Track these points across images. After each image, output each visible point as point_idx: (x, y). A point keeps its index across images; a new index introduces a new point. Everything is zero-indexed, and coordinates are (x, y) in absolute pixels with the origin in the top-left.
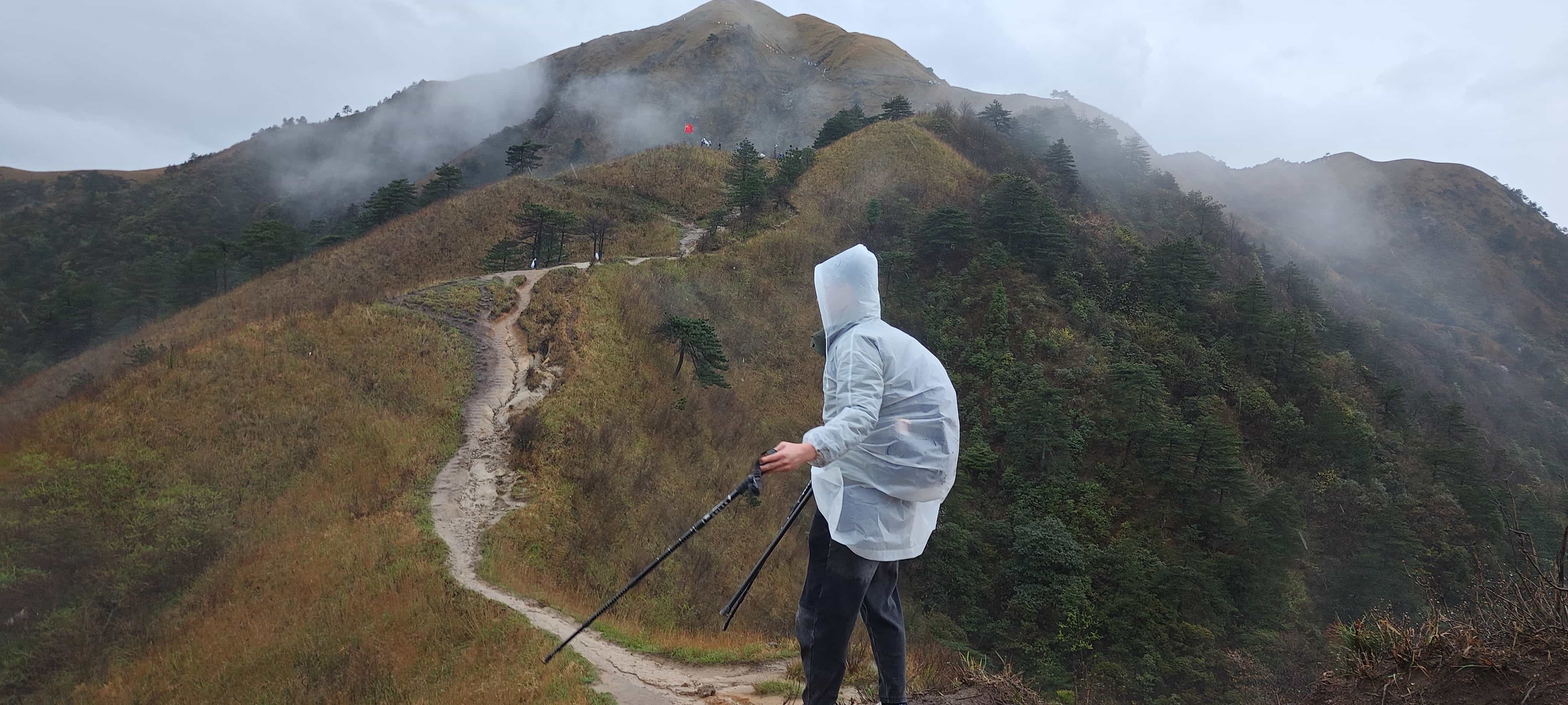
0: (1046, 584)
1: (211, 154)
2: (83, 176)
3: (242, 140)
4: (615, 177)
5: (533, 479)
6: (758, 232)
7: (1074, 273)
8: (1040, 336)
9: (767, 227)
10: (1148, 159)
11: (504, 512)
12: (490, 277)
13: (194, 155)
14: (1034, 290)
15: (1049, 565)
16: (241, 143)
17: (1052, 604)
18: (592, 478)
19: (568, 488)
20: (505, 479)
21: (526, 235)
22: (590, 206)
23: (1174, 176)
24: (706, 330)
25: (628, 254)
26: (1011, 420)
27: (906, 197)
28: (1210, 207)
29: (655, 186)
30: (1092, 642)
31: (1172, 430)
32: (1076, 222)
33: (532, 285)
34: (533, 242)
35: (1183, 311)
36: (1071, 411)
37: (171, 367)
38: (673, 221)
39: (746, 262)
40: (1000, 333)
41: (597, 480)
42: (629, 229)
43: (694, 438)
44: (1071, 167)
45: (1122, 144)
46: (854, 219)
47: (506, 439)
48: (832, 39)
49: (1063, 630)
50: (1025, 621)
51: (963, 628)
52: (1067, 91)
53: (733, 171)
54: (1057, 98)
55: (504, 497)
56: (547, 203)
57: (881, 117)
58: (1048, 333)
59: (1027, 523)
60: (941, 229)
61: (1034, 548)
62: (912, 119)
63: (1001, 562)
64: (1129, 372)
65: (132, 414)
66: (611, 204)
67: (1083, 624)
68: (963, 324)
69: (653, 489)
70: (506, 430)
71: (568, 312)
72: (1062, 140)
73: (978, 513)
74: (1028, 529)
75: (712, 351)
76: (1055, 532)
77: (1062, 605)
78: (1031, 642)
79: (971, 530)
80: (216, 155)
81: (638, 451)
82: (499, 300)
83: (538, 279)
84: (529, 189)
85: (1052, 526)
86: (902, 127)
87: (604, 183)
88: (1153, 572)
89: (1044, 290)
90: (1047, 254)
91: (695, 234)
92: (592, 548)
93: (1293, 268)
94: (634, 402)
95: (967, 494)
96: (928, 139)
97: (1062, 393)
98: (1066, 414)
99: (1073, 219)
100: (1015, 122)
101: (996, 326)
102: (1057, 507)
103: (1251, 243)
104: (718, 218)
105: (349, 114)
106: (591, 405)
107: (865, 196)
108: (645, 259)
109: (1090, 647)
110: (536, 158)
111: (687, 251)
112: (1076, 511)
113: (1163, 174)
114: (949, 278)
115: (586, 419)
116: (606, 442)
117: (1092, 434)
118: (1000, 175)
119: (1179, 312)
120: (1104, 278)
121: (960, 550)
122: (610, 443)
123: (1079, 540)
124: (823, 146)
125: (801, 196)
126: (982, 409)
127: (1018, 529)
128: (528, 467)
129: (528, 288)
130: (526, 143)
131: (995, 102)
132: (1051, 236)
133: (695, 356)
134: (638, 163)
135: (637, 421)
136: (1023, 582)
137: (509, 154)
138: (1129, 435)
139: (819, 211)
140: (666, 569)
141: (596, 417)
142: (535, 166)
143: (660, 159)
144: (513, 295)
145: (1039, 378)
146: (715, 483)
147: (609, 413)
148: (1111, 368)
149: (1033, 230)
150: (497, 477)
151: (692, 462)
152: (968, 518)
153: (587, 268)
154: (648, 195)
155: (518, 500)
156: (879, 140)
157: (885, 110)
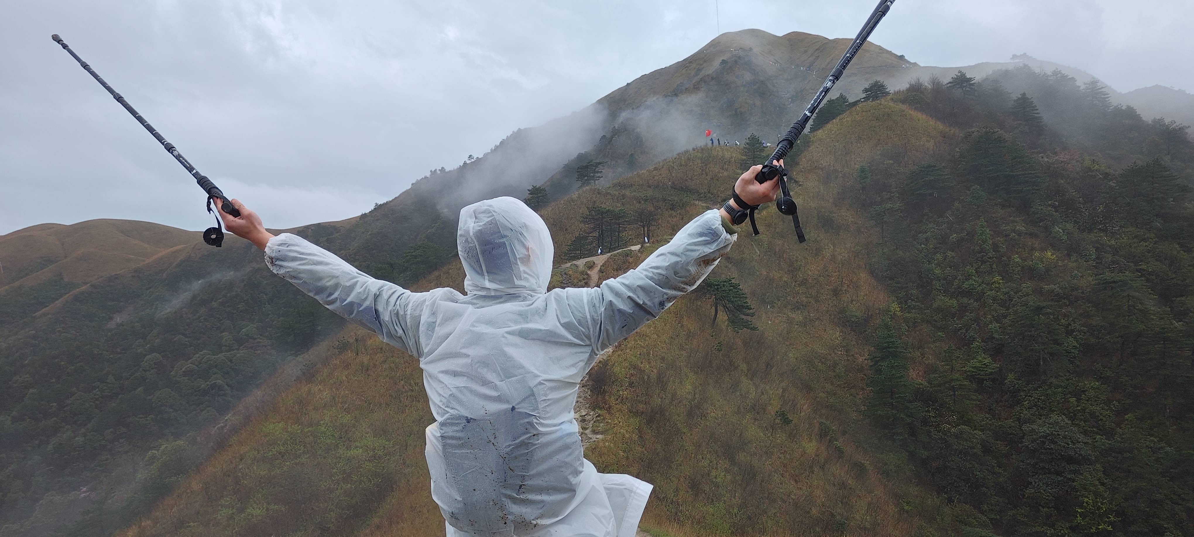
0: (1059, 473)
1: (387, 202)
3: (405, 190)
4: (656, 178)
5: (607, 416)
7: (1050, 202)
8: (1025, 260)
10: (1108, 97)
11: (588, 444)
12: (568, 265)
13: (376, 204)
14: (1013, 222)
15: (1059, 457)
16: (405, 191)
17: (1067, 491)
18: (652, 411)
19: (635, 421)
20: (587, 418)
21: (594, 230)
22: (640, 203)
23: (1135, 108)
24: (733, 286)
26: (1008, 334)
27: (890, 160)
28: (1174, 129)
29: (686, 180)
30: (1110, 523)
31: (1164, 328)
32: (1046, 160)
33: (599, 267)
34: (597, 235)
36: (1062, 321)
37: (357, 354)
38: (703, 205)
40: (988, 261)
41: (657, 413)
42: (671, 216)
43: (733, 373)
44: (1036, 115)
45: (1082, 88)
46: (848, 184)
47: (586, 386)
48: (817, 47)
49: (1081, 514)
50: (1043, 507)
51: (986, 516)
52: (1025, 54)
53: (744, 160)
54: (1017, 61)
55: (587, 431)
56: (607, 206)
57: (862, 100)
58: (1031, 256)
59: (1034, 422)
60: (924, 181)
61: (1043, 443)
62: (889, 97)
63: (1014, 456)
64: (1114, 282)
65: (334, 389)
66: (655, 199)
67: (1099, 508)
68: (953, 257)
69: (704, 416)
72: (1024, 94)
73: (987, 415)
74: (1035, 427)
75: (739, 302)
76: (1061, 428)
77: (1077, 492)
78: (1053, 526)
79: (982, 430)
80: (390, 202)
81: (689, 387)
83: (603, 261)
84: (594, 196)
85: (1058, 423)
86: (881, 104)
87: (648, 183)
88: (1162, 458)
89: (1023, 220)
90: (1022, 189)
92: (657, 467)
94: (681, 348)
95: (974, 400)
96: (904, 111)
97: (1051, 306)
98: (1058, 324)
99: (1042, 158)
100: (979, 85)
101: (983, 256)
102: (1060, 405)
105: (473, 160)
106: (648, 354)
107: (855, 164)
109: (1110, 528)
110: (598, 172)
112: (1079, 408)
113: (1124, 108)
114: (935, 221)
115: (645, 366)
116: (661, 381)
117: (1085, 339)
118: (970, 130)
119: (1158, 224)
120: (1079, 203)
121: (974, 448)
122: (664, 382)
123: (1085, 433)
124: (817, 130)
125: (802, 171)
126: (979, 326)
127: (1026, 427)
128: (603, 407)
129: (597, 269)
130: (589, 163)
131: (960, 72)
132: (1023, 175)
133: (727, 308)
134: (672, 165)
135: (685, 363)
136: (1037, 473)
137: (578, 172)
138: (1121, 337)
139: (818, 181)
140: (719, 480)
141: (653, 364)
142: (598, 178)
143: (689, 159)
144: (585, 277)
145: (1028, 296)
146: (753, 408)
147: (663, 359)
148: (1096, 280)
149: (1007, 171)
150: (581, 416)
151: (733, 392)
152: (978, 421)
153: (639, 250)
154: (682, 188)
155: (597, 433)
156: (862, 118)
157: (866, 94)
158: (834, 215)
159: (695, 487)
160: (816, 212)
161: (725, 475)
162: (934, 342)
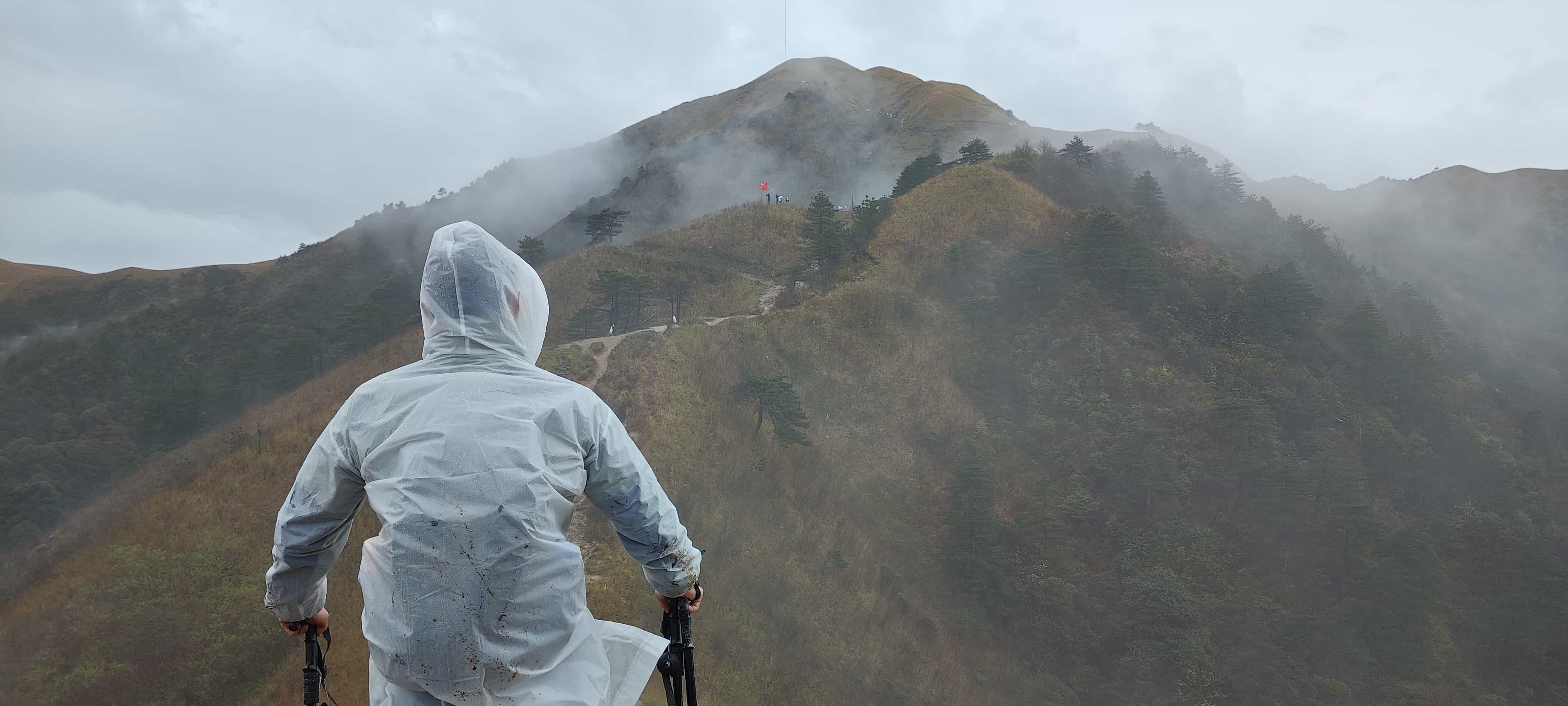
0: (1160, 638)
1: (318, 243)
2: (204, 271)
4: (693, 239)
6: (837, 285)
7: (1169, 307)
8: (1137, 376)
9: (846, 279)
10: (1241, 186)
12: (568, 346)
13: (302, 245)
14: (1126, 327)
15: (1162, 618)
17: (1169, 660)
21: (606, 301)
22: (669, 270)
23: (1270, 201)
24: (784, 387)
25: (708, 315)
26: (1112, 465)
27: (987, 240)
28: (1312, 230)
29: (733, 245)
30: (1216, 701)
31: (1286, 467)
32: (1167, 255)
33: (610, 351)
34: (610, 309)
35: (1289, 340)
36: (1175, 452)
37: (259, 452)
38: (752, 279)
39: (826, 316)
40: (1095, 374)
42: (708, 290)
43: (776, 500)
44: (1159, 199)
45: (1213, 171)
46: (935, 266)
47: (582, 509)
48: (908, 90)
49: (1183, 689)
50: (1140, 680)
51: (1073, 689)
52: (1152, 123)
53: (807, 225)
54: (1142, 131)
56: (625, 270)
57: (959, 162)
58: (1145, 371)
59: (1136, 574)
60: (1026, 270)
61: (1145, 600)
62: (991, 161)
63: (1110, 616)
64: (1235, 408)
65: (221, 501)
66: (690, 266)
67: (1203, 682)
68: (1055, 367)
69: (735, 554)
71: (645, 377)
72: (1148, 172)
73: (1082, 565)
74: (1136, 580)
75: (791, 409)
76: (1166, 582)
77: (1179, 661)
78: (1149, 702)
79: (1075, 584)
80: (323, 243)
82: (576, 368)
83: (616, 344)
84: (609, 256)
85: (1163, 576)
86: (980, 169)
87: (682, 245)
88: (1277, 622)
89: (1138, 327)
90: (1139, 289)
91: (774, 291)
93: (1408, 288)
94: (712, 465)
95: (1069, 545)
96: (1008, 180)
97: (1164, 433)
98: (1170, 456)
99: (1164, 252)
100: (1097, 156)
101: (1090, 367)
102: (1167, 555)
103: (1360, 266)
104: (796, 274)
105: (444, 195)
106: (668, 470)
107: (945, 241)
108: (724, 318)
110: (616, 225)
111: (766, 308)
112: (1188, 559)
113: (1258, 200)
114: (1036, 321)
117: (1199, 476)
118: (1083, 211)
119: (1286, 342)
120: (1202, 310)
121: (1065, 605)
122: (687, 508)
123: (1193, 589)
124: (901, 195)
125: (879, 246)
126: (1080, 454)
127: (1126, 581)
128: (603, 538)
129: (605, 354)
130: (605, 212)
131: (1076, 138)
132: (1141, 271)
133: (774, 415)
134: (715, 224)
135: (716, 485)
136: (1135, 638)
137: (588, 223)
138: (1240, 475)
139: (899, 259)
140: (749, 639)
142: (615, 234)
143: (737, 218)
144: (590, 363)
145: (1138, 419)
146: (800, 546)
147: (687, 477)
148: (1215, 404)
149: (1122, 265)
151: (775, 525)
152: (1072, 571)
153: (665, 332)
154: (726, 255)
156: (956, 185)
157: (963, 154)
158: (915, 304)
159: (718, 647)
160: (894, 299)
161: (758, 633)
162: (1026, 471)
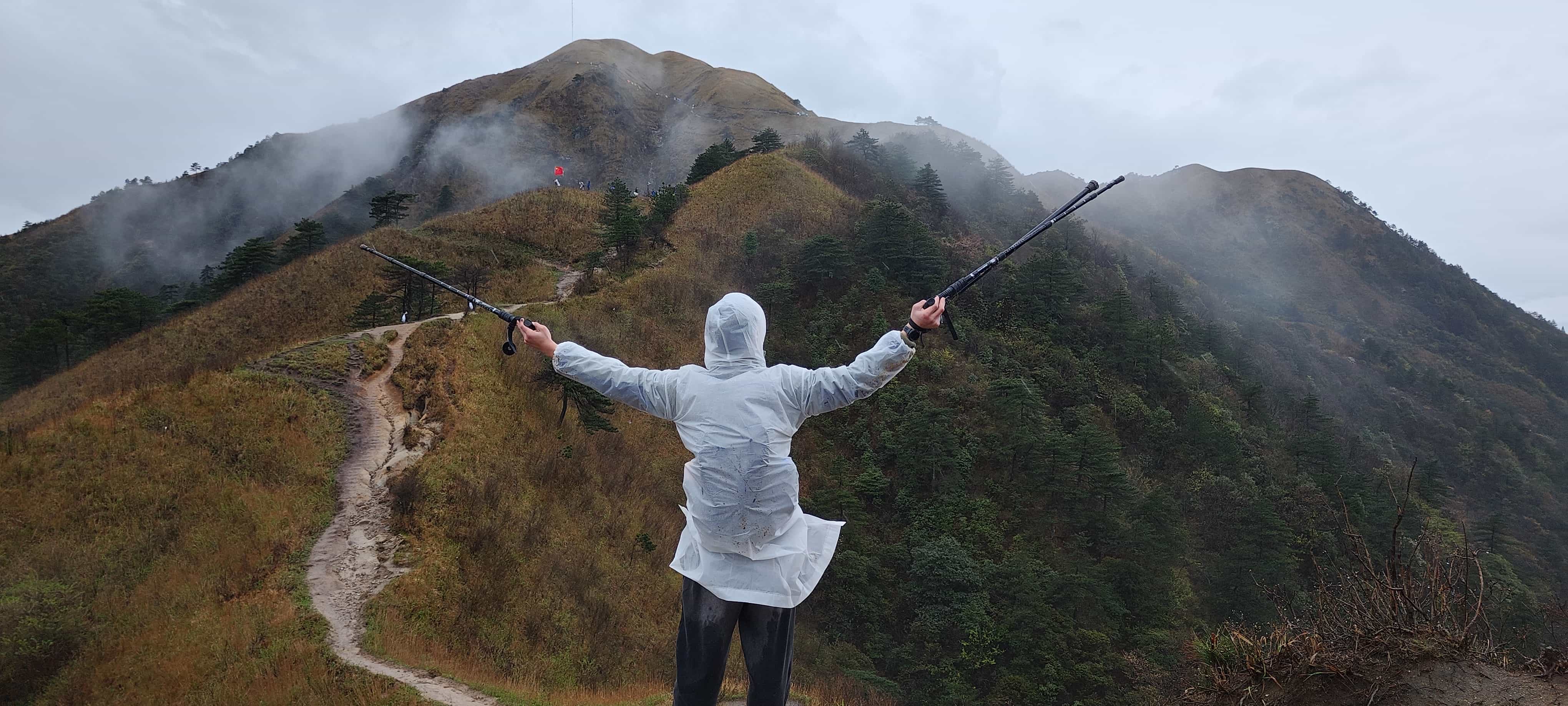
0: (946, 603)
1: (46, 221)
3: (79, 205)
4: (485, 224)
5: (416, 543)
6: (636, 271)
8: (922, 358)
9: (644, 265)
10: (1012, 179)
11: (387, 580)
12: (359, 334)
13: (27, 224)
15: (947, 584)
16: (80, 208)
17: (954, 623)
18: (479, 536)
19: (454, 549)
20: (386, 545)
21: (395, 288)
22: (461, 255)
23: (1037, 194)
25: (504, 301)
26: (900, 443)
27: (782, 228)
29: (527, 230)
30: (994, 657)
31: (1054, 441)
32: (948, 244)
33: (405, 340)
34: (402, 295)
35: (1055, 324)
36: (957, 430)
38: (548, 265)
39: (625, 302)
41: (484, 538)
42: (503, 276)
43: (584, 486)
44: (939, 191)
45: (986, 165)
46: (732, 253)
47: (385, 502)
48: (699, 76)
49: (966, 648)
50: (928, 642)
51: (868, 655)
52: (930, 117)
53: (605, 211)
54: (922, 124)
55: (387, 564)
56: (415, 255)
57: (752, 150)
58: (929, 354)
59: (924, 545)
60: (819, 258)
61: (932, 568)
62: (782, 151)
63: (901, 585)
64: (1009, 388)
66: (483, 251)
67: (984, 641)
68: (847, 351)
69: (545, 542)
70: (384, 492)
71: (444, 365)
72: (929, 165)
73: (875, 538)
74: (924, 550)
76: (950, 551)
77: (963, 623)
78: (936, 663)
79: (869, 556)
80: (53, 221)
81: (526, 504)
82: (370, 357)
83: (410, 333)
84: (396, 240)
85: (947, 545)
86: (773, 159)
87: (474, 230)
88: (1047, 582)
90: (922, 277)
91: (572, 277)
92: (484, 609)
93: (1154, 276)
94: (518, 453)
95: (863, 521)
96: (799, 170)
97: (947, 412)
98: (953, 433)
99: (945, 242)
100: (883, 149)
102: (951, 526)
103: (1113, 255)
104: (594, 259)
105: (198, 171)
106: (474, 460)
107: (741, 229)
108: (521, 305)
109: (993, 662)
110: (402, 208)
111: (565, 295)
112: (969, 528)
113: (1026, 193)
114: (829, 307)
115: (469, 475)
116: (491, 497)
117: (979, 451)
118: (872, 202)
119: (1052, 326)
120: (979, 296)
121: (860, 577)
122: (495, 498)
123: (974, 556)
124: (696, 182)
125: (677, 233)
126: (871, 434)
127: (915, 551)
128: (410, 530)
129: (400, 343)
130: (390, 194)
131: (862, 130)
132: (925, 259)
133: (579, 402)
134: (509, 208)
135: (523, 473)
136: (923, 604)
137: (372, 205)
138: (1013, 449)
139: (696, 246)
140: (563, 624)
141: (480, 472)
142: (401, 217)
143: (531, 202)
144: (384, 352)
145: (924, 399)
146: (608, 531)
147: (493, 466)
148: (992, 384)
149: (907, 254)
150: (377, 543)
151: (583, 511)
152: (866, 545)
153: (461, 319)
154: (520, 240)
155: (401, 566)
156: (751, 173)
157: (756, 143)
158: (714, 291)
159: (532, 632)
160: (693, 286)
161: (571, 618)
162: (822, 451)
